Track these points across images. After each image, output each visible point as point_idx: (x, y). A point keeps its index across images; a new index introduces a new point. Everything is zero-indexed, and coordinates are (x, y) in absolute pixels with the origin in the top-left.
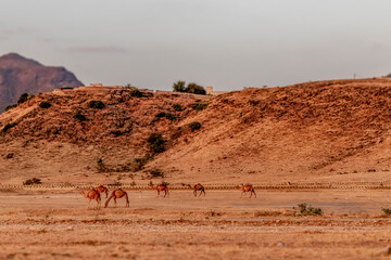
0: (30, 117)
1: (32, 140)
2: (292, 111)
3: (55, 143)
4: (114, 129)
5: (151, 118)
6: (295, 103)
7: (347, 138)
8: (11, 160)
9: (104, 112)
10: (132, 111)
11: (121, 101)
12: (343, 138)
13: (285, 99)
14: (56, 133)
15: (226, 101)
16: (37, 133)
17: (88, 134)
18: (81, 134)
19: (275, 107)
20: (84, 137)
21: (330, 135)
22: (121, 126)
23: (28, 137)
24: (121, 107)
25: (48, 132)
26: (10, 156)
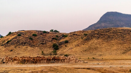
0: (15, 38)
1: (17, 46)
2: (102, 37)
3: (25, 47)
4: (42, 42)
5: (51, 39)
6: (102, 34)
7: (127, 44)
8: (12, 52)
9: (37, 37)
10: (45, 37)
11: (41, 34)
12: (125, 44)
13: (98, 33)
14: (25, 43)
15: (74, 34)
16: (18, 44)
17: (35, 44)
18: (32, 44)
19: (96, 35)
20: (34, 45)
21: (120, 43)
22: (43, 42)
23: (16, 45)
24: (42, 36)
25: (22, 43)
26: (11, 51)
